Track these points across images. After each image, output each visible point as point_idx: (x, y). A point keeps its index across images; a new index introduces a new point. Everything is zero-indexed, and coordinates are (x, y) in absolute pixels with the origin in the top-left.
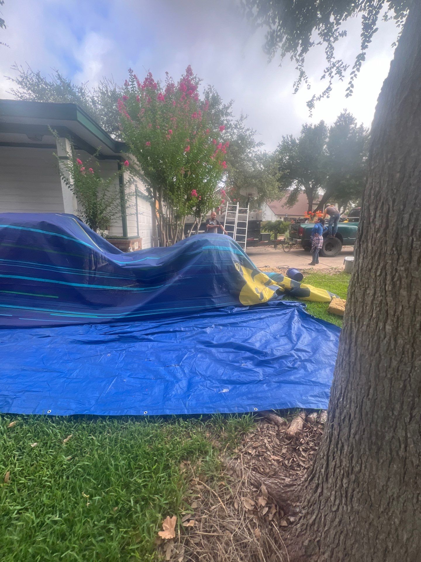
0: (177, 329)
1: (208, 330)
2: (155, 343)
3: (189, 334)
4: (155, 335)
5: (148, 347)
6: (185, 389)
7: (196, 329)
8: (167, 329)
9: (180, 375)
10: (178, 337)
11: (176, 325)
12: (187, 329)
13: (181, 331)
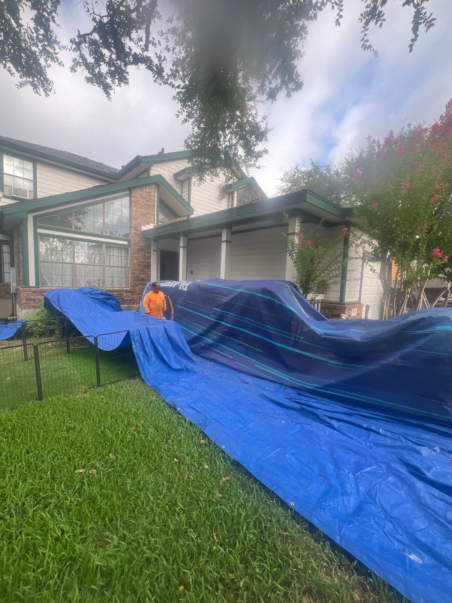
0: (374, 428)
1: (425, 451)
2: (336, 433)
3: (389, 442)
4: (341, 423)
5: (325, 432)
6: (350, 511)
7: (404, 440)
8: (359, 422)
9: (349, 487)
10: (370, 438)
11: (373, 421)
12: (389, 434)
13: (378, 433)
